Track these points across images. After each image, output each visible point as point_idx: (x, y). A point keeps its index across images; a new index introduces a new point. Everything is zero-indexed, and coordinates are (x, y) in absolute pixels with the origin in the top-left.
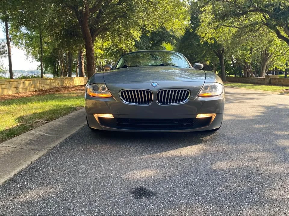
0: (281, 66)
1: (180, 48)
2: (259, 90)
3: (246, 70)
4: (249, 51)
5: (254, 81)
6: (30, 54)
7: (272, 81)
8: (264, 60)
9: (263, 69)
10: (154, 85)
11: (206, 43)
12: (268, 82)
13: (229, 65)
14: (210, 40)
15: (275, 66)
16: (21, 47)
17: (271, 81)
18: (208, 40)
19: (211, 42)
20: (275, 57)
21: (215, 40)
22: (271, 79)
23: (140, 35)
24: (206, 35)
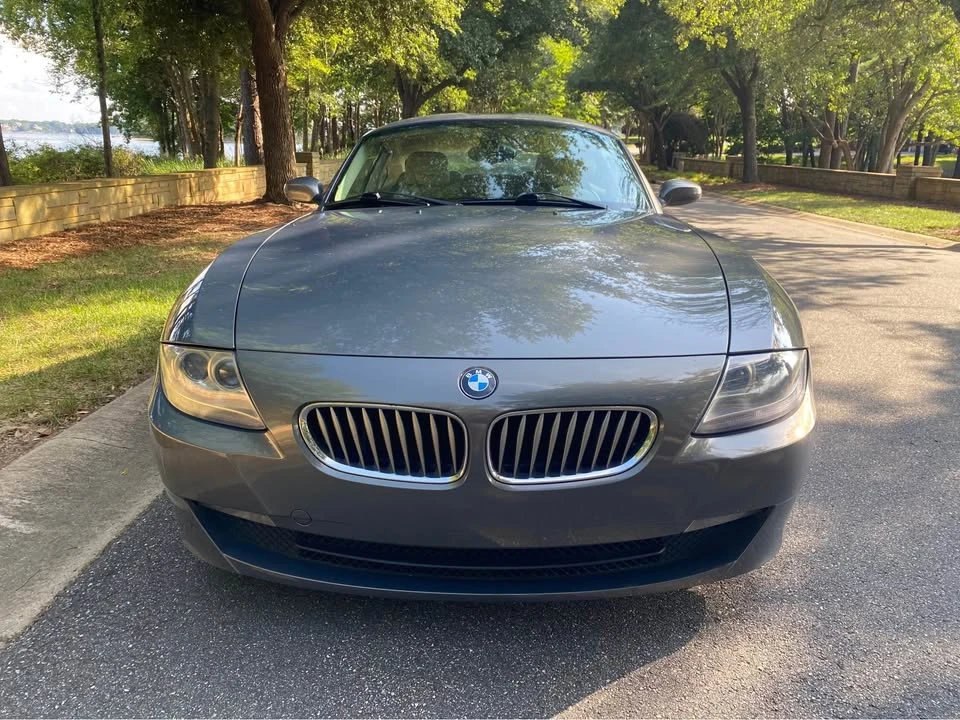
0: (951, 129)
1: (602, 57)
2: (875, 224)
3: (830, 143)
4: (844, 71)
5: (856, 186)
6: (69, 69)
7: (919, 188)
8: (897, 108)
9: (888, 141)
10: (474, 386)
11: (697, 43)
12: (906, 191)
13: (771, 117)
14: (714, 35)
15: (928, 127)
16: (34, 43)
17: (915, 188)
18: (704, 33)
19: (716, 42)
20: (934, 95)
21: (730, 33)
22: (917, 179)
23: (459, 9)
24: (698, 16)
